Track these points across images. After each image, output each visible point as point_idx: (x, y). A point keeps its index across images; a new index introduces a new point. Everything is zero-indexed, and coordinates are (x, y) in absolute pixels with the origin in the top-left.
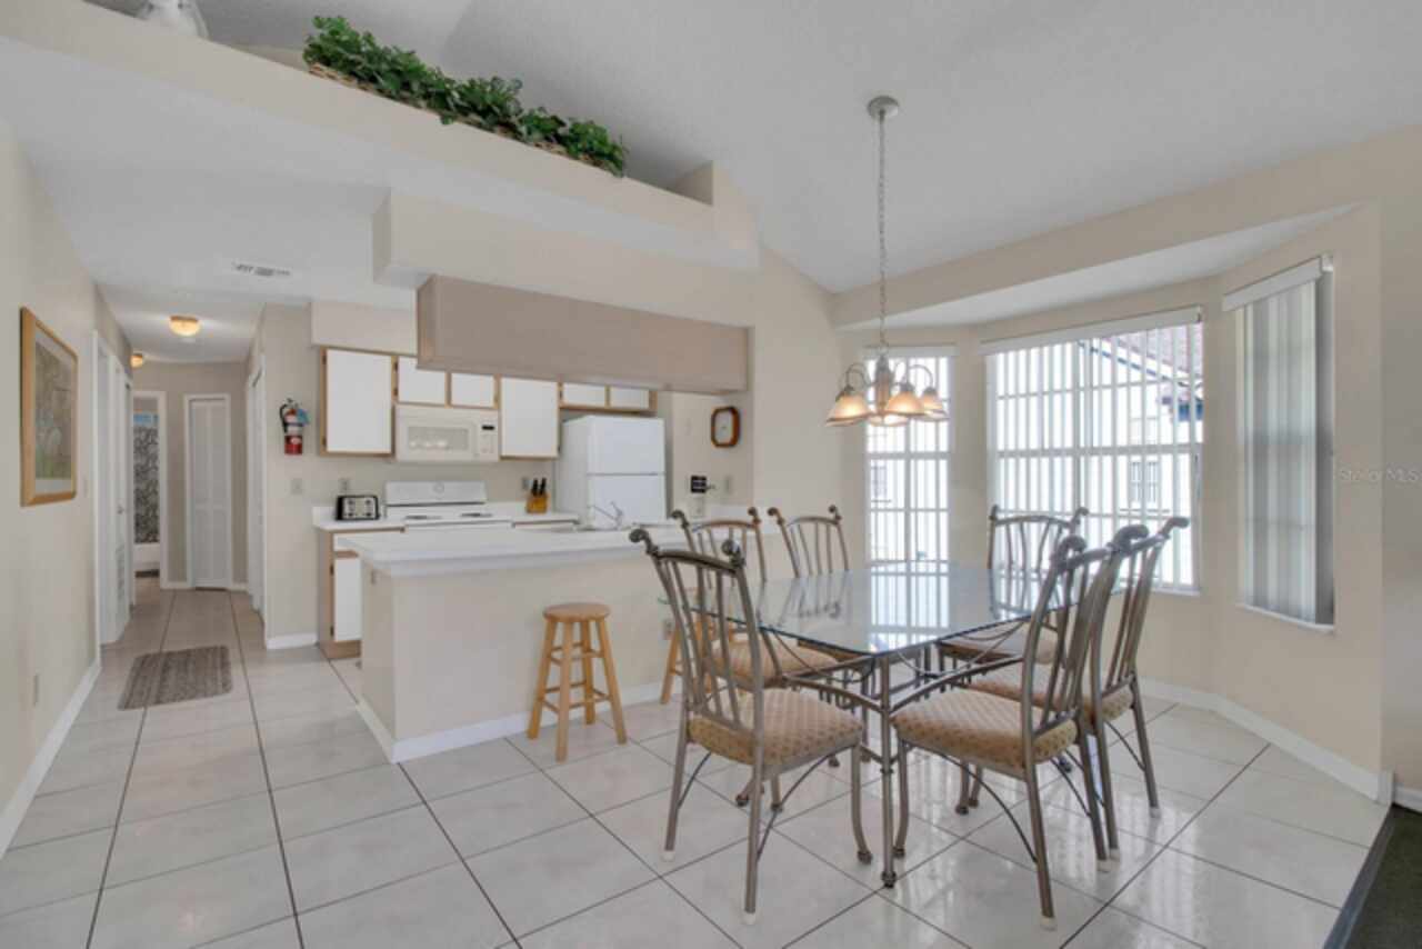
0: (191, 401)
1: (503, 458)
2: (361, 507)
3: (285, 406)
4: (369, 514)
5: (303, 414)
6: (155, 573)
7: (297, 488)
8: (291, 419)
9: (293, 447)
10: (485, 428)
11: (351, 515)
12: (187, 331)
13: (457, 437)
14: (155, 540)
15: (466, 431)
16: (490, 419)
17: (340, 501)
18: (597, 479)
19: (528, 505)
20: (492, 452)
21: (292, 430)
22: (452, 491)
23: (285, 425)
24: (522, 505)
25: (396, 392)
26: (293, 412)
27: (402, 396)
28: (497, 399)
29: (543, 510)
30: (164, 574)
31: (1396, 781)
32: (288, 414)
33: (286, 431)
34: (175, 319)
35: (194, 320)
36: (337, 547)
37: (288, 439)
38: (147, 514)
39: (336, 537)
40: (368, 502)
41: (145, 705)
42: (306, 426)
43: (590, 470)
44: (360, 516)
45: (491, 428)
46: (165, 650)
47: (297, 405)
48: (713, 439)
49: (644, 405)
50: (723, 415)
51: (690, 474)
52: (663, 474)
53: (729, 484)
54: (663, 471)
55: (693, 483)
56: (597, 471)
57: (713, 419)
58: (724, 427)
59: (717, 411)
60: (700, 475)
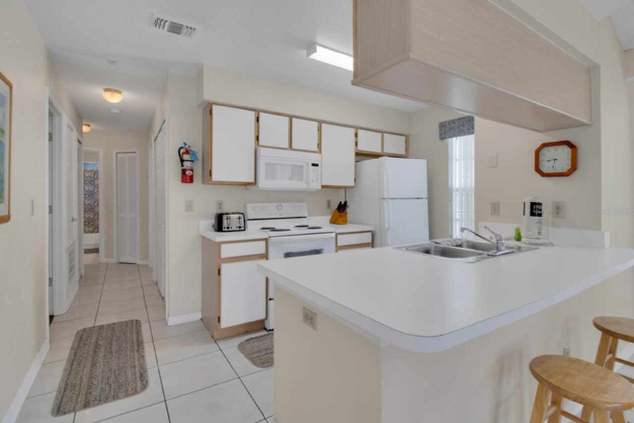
0: (117, 153)
1: (323, 187)
2: (233, 221)
3: (182, 147)
4: (240, 227)
5: (194, 154)
6: (96, 250)
7: (189, 207)
8: (186, 157)
9: (187, 178)
10: (313, 165)
11: (228, 228)
12: (115, 99)
13: (297, 171)
14: (98, 232)
15: (302, 167)
16: (315, 158)
17: (220, 218)
18: (390, 201)
19: (332, 219)
20: (317, 181)
21: (187, 165)
22: (288, 209)
23: (182, 161)
24: (328, 218)
25: (257, 138)
26: (187, 152)
27: (261, 143)
28: (320, 145)
29: (345, 222)
30: (101, 250)
32: (183, 153)
33: (182, 166)
34: (106, 90)
35: (119, 92)
36: (224, 254)
37: (184, 171)
38: (94, 217)
39: (223, 246)
40: (239, 218)
41: (74, 410)
42: (195, 162)
43: (386, 196)
44: (234, 228)
45: (317, 165)
46: (97, 324)
47: (189, 146)
48: (538, 170)
49: (403, 152)
50: (552, 149)
51: (528, 201)
52: (426, 198)
53: (558, 209)
54: (426, 196)
55: (532, 209)
56: (391, 196)
57: (537, 153)
58: (556, 160)
59: (545, 145)
60: (537, 201)
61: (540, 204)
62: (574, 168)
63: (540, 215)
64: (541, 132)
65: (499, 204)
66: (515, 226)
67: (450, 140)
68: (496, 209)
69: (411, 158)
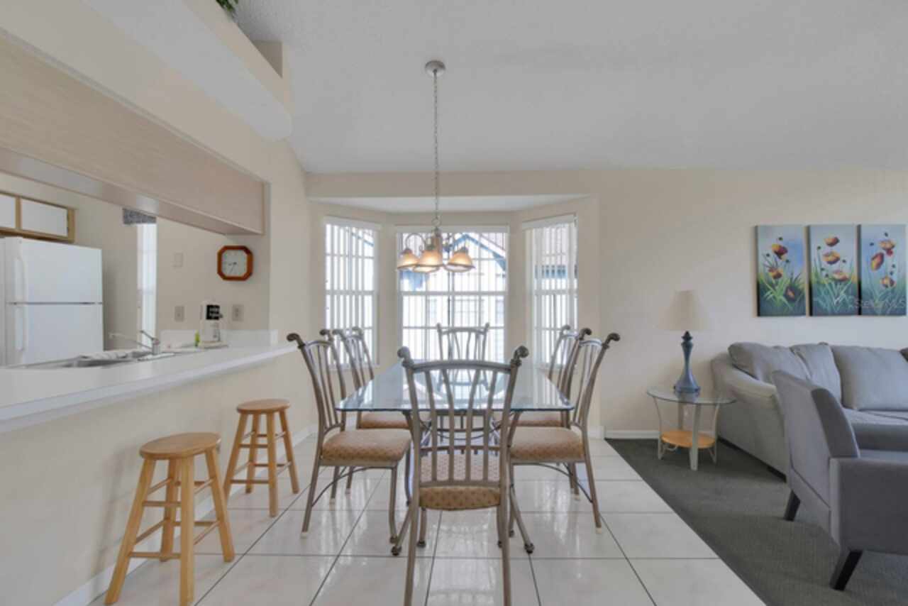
18: (26, 306)
31: (605, 429)
43: (18, 298)
48: (220, 273)
49: (63, 233)
50: (232, 253)
51: (205, 303)
52: (100, 303)
53: (237, 312)
54: (101, 301)
55: (208, 312)
56: (28, 300)
57: (220, 255)
58: (235, 263)
59: (227, 248)
60: (214, 304)
61: (217, 307)
62: (249, 273)
63: (217, 318)
64: (224, 234)
65: (183, 308)
66: (196, 332)
67: (139, 226)
68: (179, 314)
69: (77, 244)
